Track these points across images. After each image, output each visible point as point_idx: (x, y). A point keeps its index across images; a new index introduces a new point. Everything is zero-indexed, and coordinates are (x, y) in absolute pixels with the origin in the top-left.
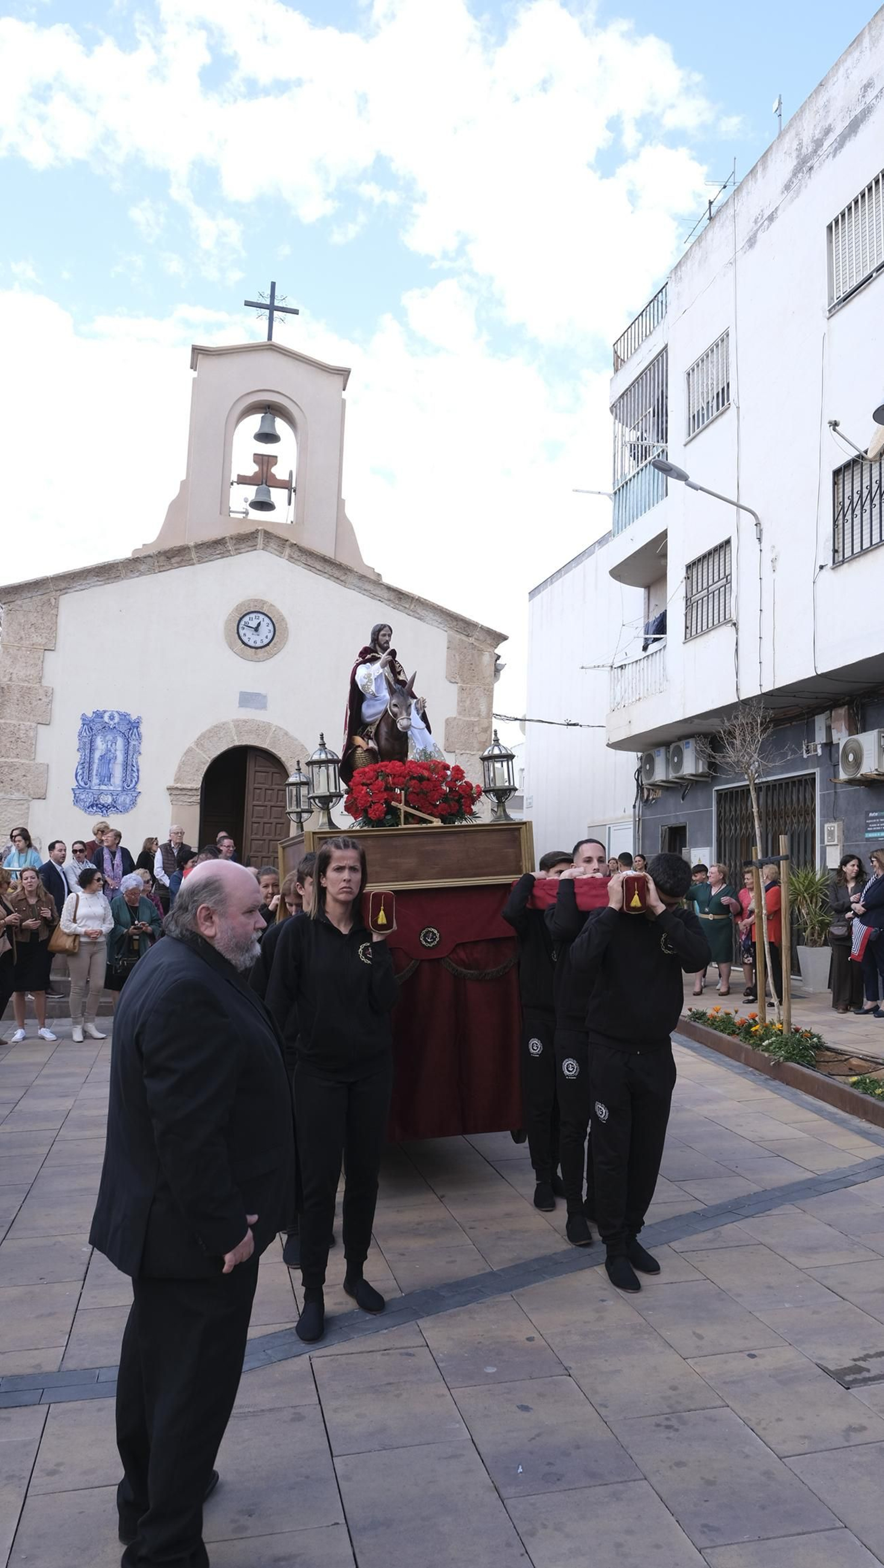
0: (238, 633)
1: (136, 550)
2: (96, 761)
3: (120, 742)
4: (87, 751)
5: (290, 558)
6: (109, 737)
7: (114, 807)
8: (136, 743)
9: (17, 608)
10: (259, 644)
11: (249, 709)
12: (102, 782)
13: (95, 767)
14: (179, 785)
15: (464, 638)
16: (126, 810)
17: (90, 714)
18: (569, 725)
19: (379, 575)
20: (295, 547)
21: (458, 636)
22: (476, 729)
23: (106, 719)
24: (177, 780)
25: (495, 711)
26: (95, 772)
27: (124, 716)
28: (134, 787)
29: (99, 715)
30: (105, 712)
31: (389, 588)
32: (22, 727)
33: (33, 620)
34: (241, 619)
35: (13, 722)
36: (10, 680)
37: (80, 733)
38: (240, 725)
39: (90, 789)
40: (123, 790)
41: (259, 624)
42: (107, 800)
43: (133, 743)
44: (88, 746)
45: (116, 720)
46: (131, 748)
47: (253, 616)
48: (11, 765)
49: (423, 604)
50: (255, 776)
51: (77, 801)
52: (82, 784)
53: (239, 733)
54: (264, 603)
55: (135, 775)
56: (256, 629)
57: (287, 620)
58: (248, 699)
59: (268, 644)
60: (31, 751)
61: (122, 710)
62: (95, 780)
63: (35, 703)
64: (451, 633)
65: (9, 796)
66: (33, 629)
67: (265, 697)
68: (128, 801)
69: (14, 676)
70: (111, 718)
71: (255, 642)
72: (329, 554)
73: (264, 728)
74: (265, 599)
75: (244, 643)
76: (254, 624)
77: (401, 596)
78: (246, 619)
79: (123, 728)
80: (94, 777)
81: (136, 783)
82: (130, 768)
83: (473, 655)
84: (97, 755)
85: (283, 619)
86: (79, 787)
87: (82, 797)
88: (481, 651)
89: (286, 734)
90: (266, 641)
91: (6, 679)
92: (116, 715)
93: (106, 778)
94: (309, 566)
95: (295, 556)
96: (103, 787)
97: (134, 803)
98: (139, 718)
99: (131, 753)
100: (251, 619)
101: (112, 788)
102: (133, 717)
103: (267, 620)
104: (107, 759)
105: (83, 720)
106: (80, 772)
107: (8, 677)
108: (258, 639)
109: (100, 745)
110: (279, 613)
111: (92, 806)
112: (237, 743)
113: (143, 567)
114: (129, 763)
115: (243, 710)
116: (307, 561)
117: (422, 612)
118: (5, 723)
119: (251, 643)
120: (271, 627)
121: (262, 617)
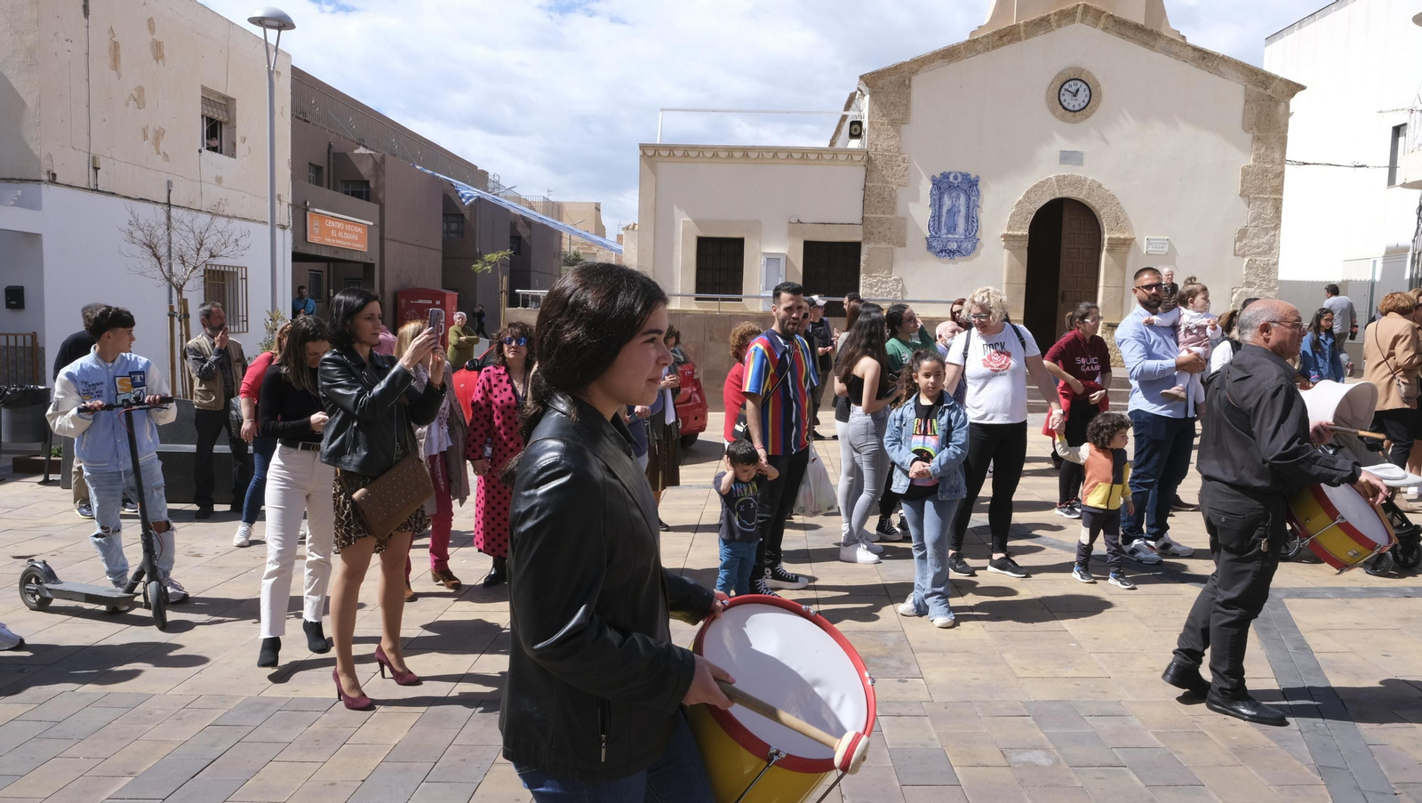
0: (1059, 99)
1: (973, 33)
2: (944, 214)
3: (963, 199)
4: (937, 206)
5: (1105, 29)
6: (954, 194)
7: (959, 252)
8: (975, 198)
9: (880, 90)
10: (1077, 108)
11: (1068, 166)
12: (949, 232)
13: (943, 219)
14: (1010, 233)
15: (1261, 90)
16: (968, 253)
17: (938, 176)
18: (1355, 166)
19: (1184, 37)
20: (1111, 18)
21: (1256, 89)
22: (1270, 176)
23: (951, 179)
24: (1009, 228)
25: (1288, 157)
26: (943, 224)
27: (966, 176)
28: (974, 235)
29: (945, 176)
30: (950, 173)
31: (1195, 49)
32: (886, 189)
33: (892, 98)
34: (1062, 86)
35: (880, 185)
36: (876, 149)
37: (931, 192)
38: (1060, 180)
39: (939, 237)
40: (966, 237)
41: (1078, 90)
42: (954, 246)
43: (973, 198)
44: (937, 203)
45: (959, 180)
46: (971, 203)
47: (1072, 83)
48: (879, 220)
49: (1226, 61)
50: (1069, 224)
51: (930, 247)
52: (934, 233)
53: (1060, 188)
54: (1082, 70)
55: (975, 225)
56: (1075, 94)
57: (1101, 84)
58: (1066, 157)
59: (1085, 108)
60: (893, 209)
61: (964, 171)
62: (944, 231)
63: (895, 168)
64: (1249, 86)
65: (878, 246)
66: (892, 107)
67: (1081, 154)
68: (969, 247)
69: (879, 146)
70: (956, 178)
71: (1074, 106)
72: (1141, 22)
73: (1078, 182)
74: (1082, 66)
75: (1064, 108)
76: (1073, 89)
77: (1206, 56)
78: (1066, 86)
79: (965, 186)
80: (943, 227)
81: (976, 231)
82: (972, 220)
83: (1270, 106)
84: (945, 209)
85: (1099, 85)
86: (932, 236)
87: (934, 244)
88: (1277, 103)
89: (1100, 186)
90: (1083, 105)
91: (873, 150)
92: (959, 175)
93: (952, 228)
94: (1122, 35)
95: (1109, 26)
96: (950, 236)
97: (974, 248)
98: (978, 177)
99: (971, 207)
100: (1070, 86)
101: (957, 236)
102: (973, 176)
103: (1084, 86)
104: (952, 212)
105: (934, 181)
106: (932, 223)
107: (874, 147)
108: (1076, 103)
109: (947, 202)
110: (1094, 78)
111: (942, 251)
112: (1058, 195)
113: (979, 47)
114: (970, 215)
115: (1063, 167)
116: (1120, 30)
117: (1223, 68)
118: (873, 186)
119: (1070, 107)
120: (1087, 92)
121: (1079, 83)
